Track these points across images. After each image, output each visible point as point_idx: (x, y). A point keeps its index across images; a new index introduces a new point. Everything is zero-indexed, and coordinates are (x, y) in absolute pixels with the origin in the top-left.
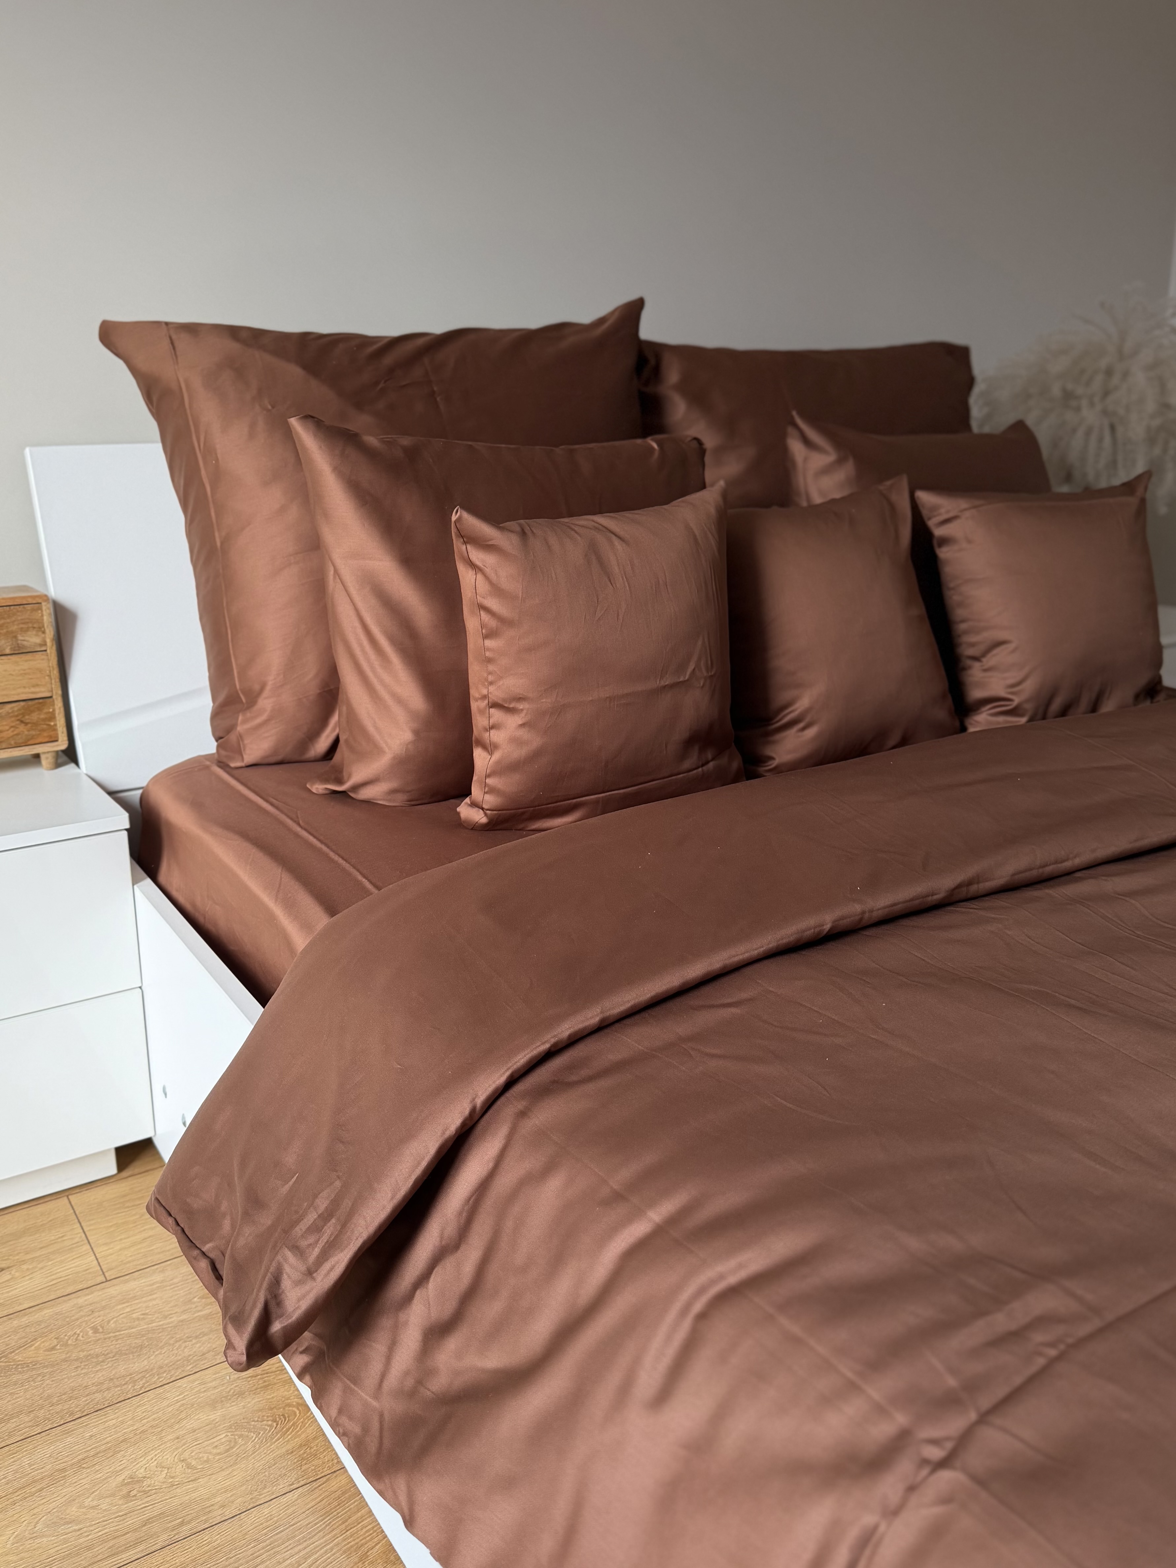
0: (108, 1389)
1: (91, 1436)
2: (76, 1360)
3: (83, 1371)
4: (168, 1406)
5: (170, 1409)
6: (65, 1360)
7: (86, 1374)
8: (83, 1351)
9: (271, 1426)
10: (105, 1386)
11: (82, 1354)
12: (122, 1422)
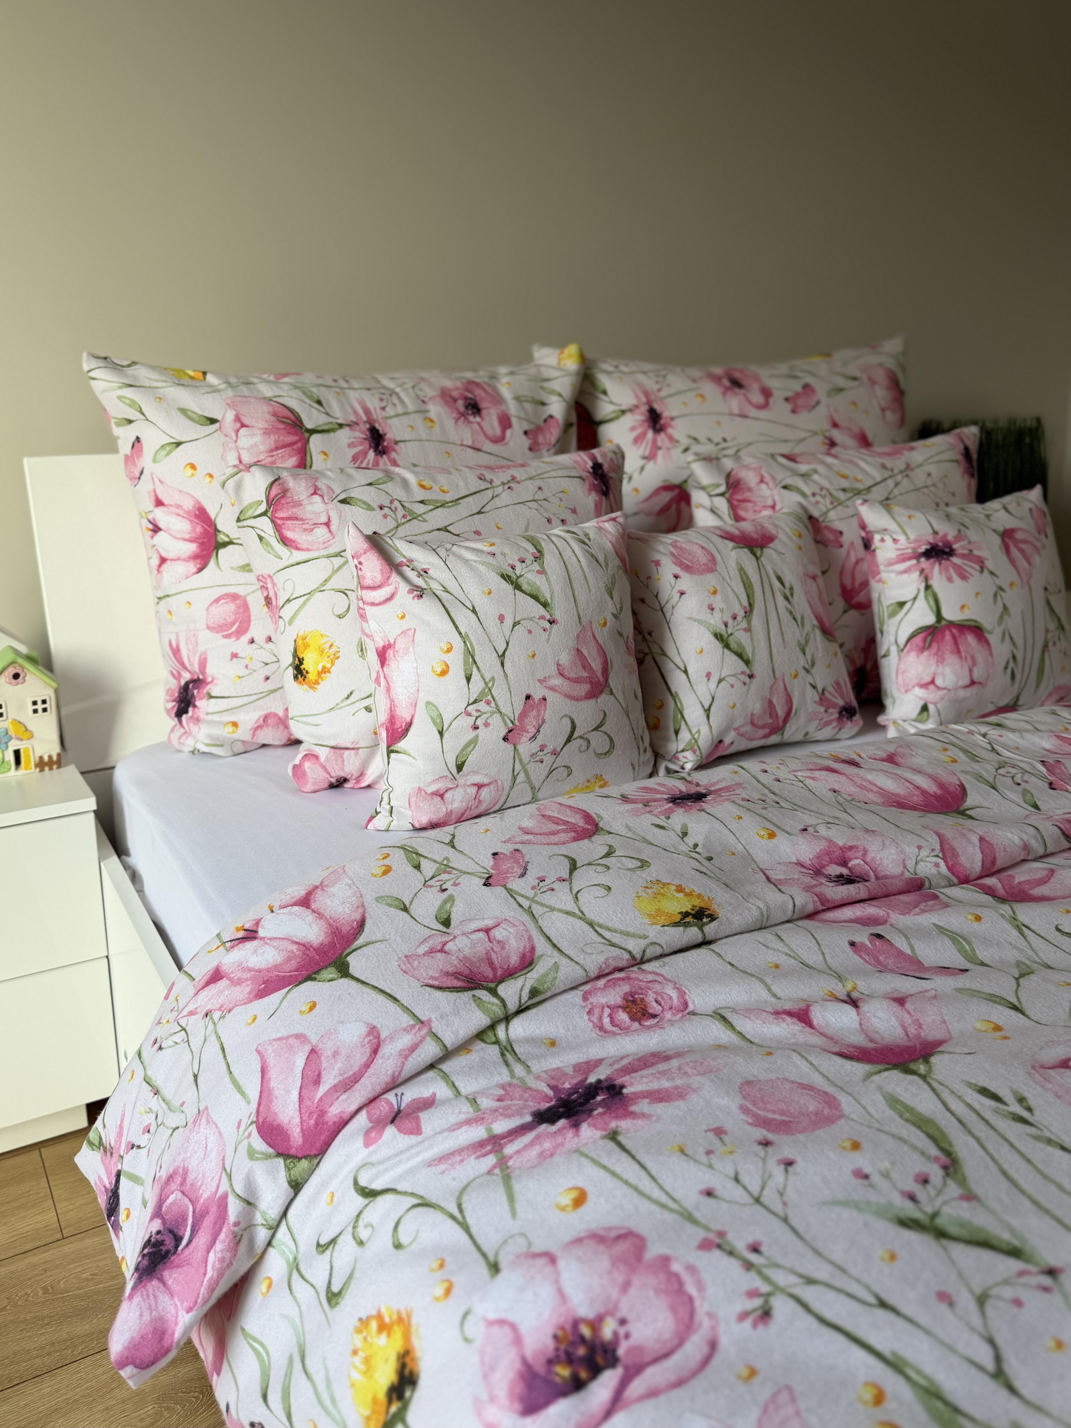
0: (49, 1354)
1: (26, 1405)
2: (23, 1322)
3: (28, 1334)
4: (103, 1373)
5: (104, 1377)
6: (12, 1322)
7: (30, 1337)
8: (30, 1312)
9: (197, 1398)
10: (46, 1351)
11: (29, 1316)
12: (57, 1390)
